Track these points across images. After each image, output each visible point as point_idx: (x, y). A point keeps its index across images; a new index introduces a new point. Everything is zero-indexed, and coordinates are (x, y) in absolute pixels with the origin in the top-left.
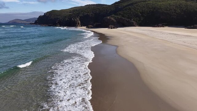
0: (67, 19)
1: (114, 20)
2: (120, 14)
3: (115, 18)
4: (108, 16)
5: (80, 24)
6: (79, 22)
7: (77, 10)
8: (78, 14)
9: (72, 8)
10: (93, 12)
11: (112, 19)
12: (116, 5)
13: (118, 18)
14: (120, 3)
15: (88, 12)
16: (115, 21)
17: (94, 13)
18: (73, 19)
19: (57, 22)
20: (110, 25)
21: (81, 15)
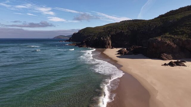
0: (95, 38)
1: (172, 44)
2: (183, 33)
3: (174, 41)
4: (159, 35)
5: (110, 44)
6: (110, 42)
7: (111, 27)
8: (109, 32)
9: (107, 25)
10: (128, 29)
11: (168, 42)
12: (164, 18)
13: (179, 39)
14: (170, 15)
15: (123, 29)
16: (175, 46)
17: (130, 30)
18: (102, 38)
19: (84, 42)
20: (163, 53)
21: (112, 33)
